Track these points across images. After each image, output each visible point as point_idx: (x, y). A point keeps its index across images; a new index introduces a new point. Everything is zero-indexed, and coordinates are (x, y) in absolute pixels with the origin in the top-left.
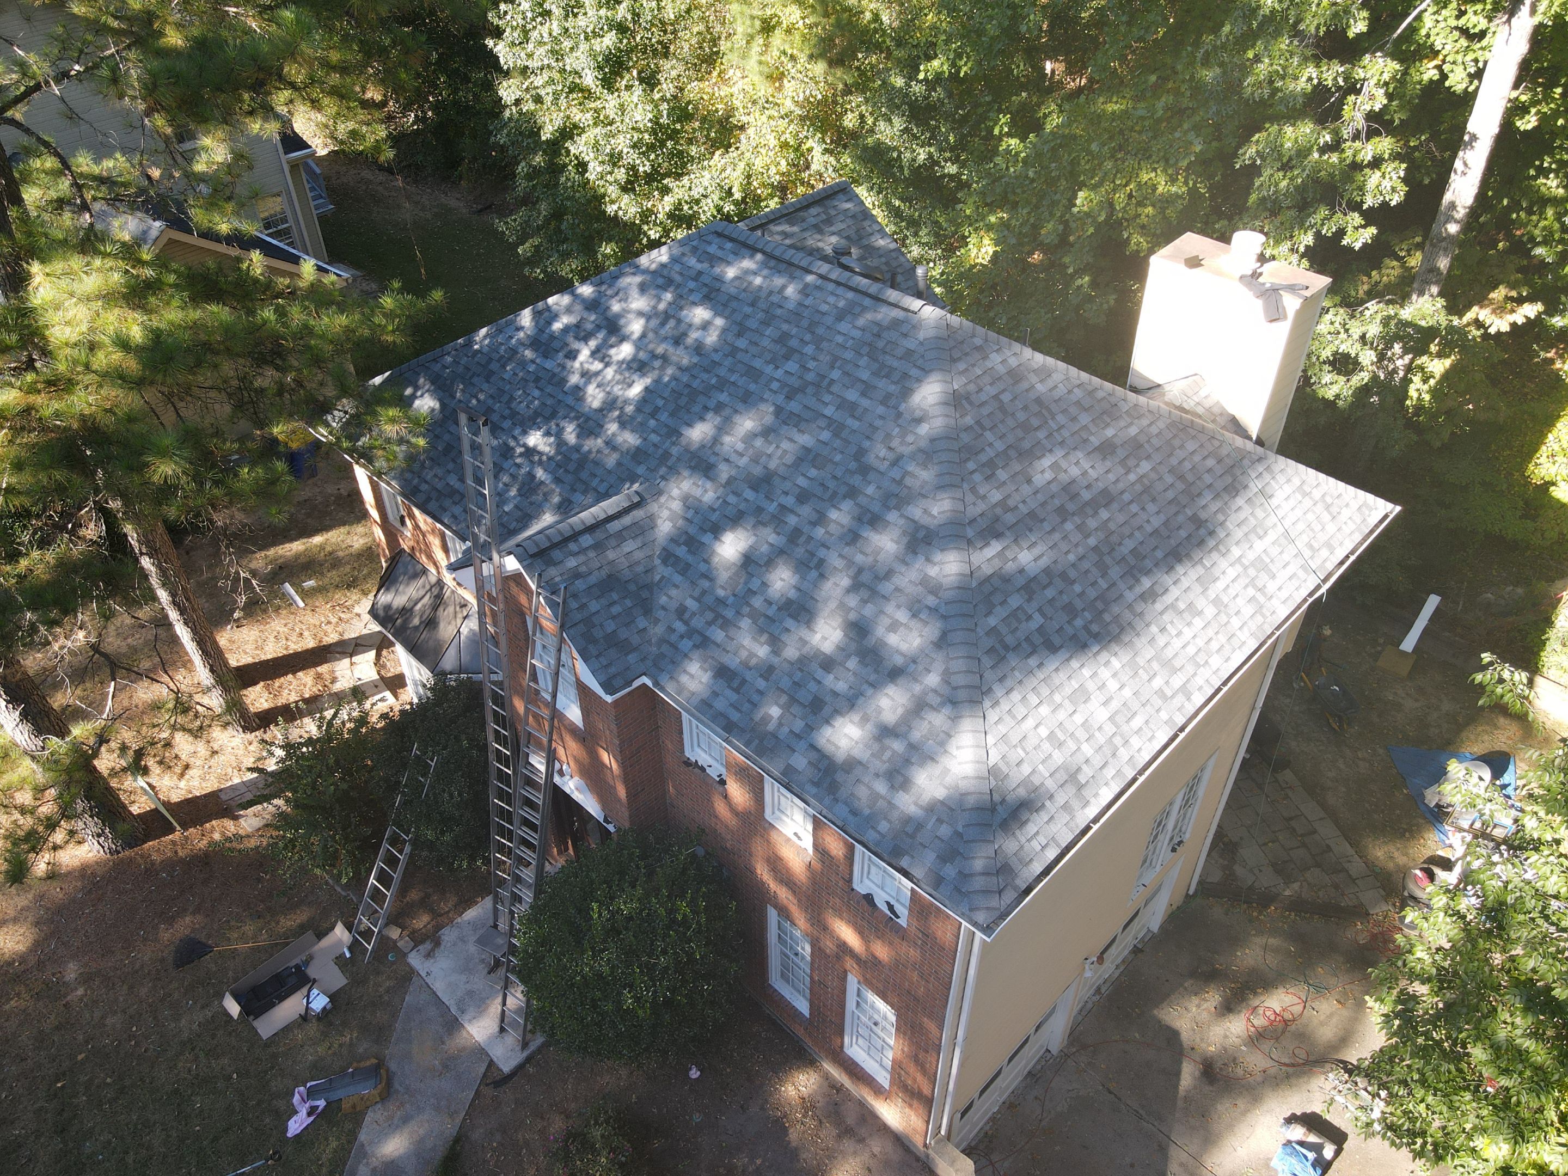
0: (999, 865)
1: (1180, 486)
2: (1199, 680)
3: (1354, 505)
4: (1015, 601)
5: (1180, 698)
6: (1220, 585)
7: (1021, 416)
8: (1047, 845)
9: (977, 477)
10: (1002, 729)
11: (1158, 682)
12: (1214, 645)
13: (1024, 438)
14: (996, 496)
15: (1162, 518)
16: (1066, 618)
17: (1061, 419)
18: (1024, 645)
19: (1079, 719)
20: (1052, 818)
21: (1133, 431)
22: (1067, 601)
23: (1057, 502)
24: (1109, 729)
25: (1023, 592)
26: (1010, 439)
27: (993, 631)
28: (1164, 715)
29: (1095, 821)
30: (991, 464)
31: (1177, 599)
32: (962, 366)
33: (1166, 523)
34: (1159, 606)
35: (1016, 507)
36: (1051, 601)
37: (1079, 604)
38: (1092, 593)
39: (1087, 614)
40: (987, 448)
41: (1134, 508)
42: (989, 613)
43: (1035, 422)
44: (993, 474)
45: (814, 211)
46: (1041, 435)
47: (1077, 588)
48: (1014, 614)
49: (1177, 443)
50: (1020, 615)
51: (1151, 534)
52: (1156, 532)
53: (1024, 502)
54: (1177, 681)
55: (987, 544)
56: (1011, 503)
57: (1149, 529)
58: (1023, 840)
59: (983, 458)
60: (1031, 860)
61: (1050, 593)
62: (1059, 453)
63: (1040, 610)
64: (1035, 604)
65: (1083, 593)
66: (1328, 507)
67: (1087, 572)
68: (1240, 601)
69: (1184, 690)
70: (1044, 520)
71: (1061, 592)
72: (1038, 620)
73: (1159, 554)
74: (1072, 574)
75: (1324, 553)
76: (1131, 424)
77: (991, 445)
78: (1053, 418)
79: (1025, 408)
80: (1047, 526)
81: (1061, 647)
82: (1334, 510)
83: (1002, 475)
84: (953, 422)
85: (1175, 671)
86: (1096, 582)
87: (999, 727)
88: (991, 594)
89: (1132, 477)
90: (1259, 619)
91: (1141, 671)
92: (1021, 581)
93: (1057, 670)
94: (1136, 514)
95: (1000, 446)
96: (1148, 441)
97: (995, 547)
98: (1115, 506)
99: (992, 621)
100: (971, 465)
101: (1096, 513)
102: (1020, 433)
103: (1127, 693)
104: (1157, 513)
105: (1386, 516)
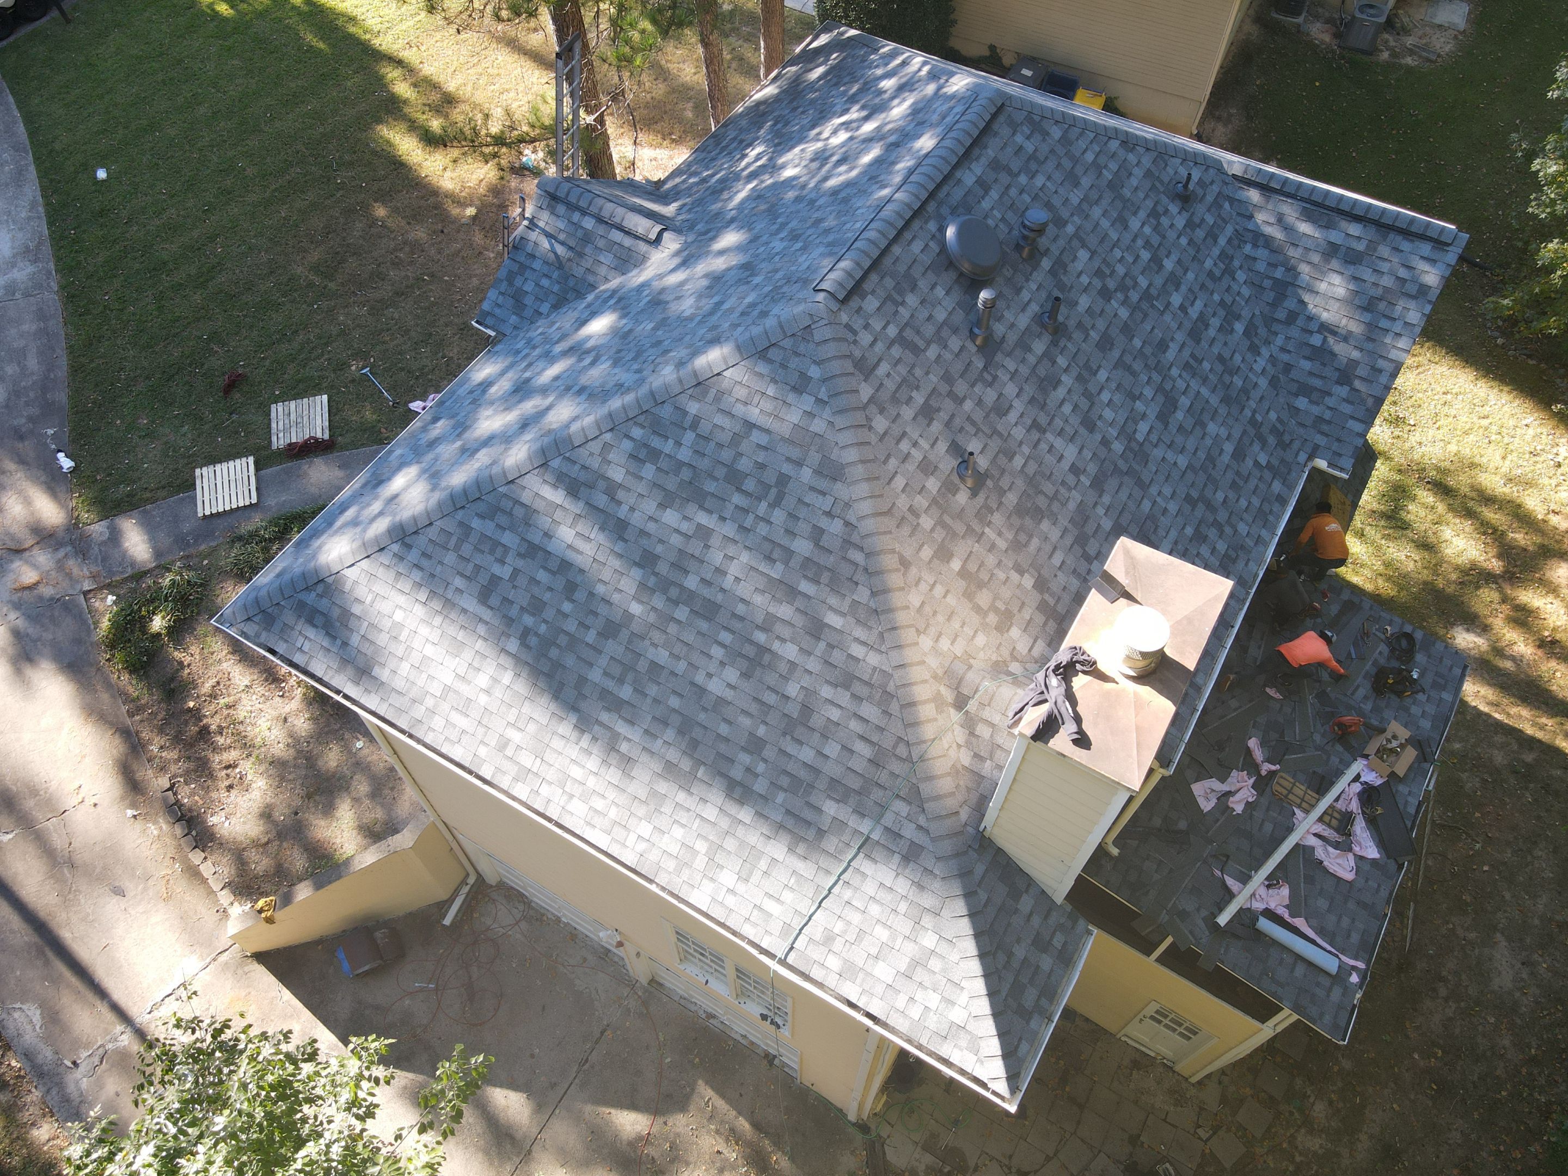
0: (270, 610)
1: (793, 710)
2: (545, 790)
3: (957, 1015)
4: (508, 539)
5: (513, 770)
6: (681, 796)
7: (744, 465)
8: (303, 652)
9: (627, 445)
10: (381, 572)
11: (515, 736)
12: (599, 804)
13: (716, 479)
14: (617, 474)
15: (729, 694)
16: (525, 605)
17: (778, 516)
18: (470, 567)
19: (429, 650)
20: (329, 650)
21: (833, 620)
22: (544, 599)
23: (659, 549)
24: (436, 689)
25: (526, 545)
26: (704, 464)
27: (466, 529)
28: (483, 751)
29: (346, 697)
30: (654, 455)
31: (629, 740)
32: (762, 368)
33: (721, 701)
34: (605, 717)
35: (619, 503)
36: (533, 581)
37: (549, 614)
38: (571, 626)
39: (543, 628)
40: (671, 442)
41: (717, 652)
42: (481, 516)
43: (750, 485)
44: (643, 462)
45: (1354, 229)
46: (737, 499)
47: (567, 607)
48: (496, 544)
49: (858, 688)
50: (499, 552)
51: (693, 684)
52: (701, 691)
53: (632, 509)
54: (527, 760)
55: (555, 487)
56: (621, 495)
57: (700, 678)
58: (298, 627)
59: (656, 442)
60: (286, 641)
61: (542, 576)
62: (729, 529)
63: (516, 571)
64: (520, 563)
65: (566, 616)
66: (916, 963)
67: (596, 614)
68: (678, 832)
69: (524, 774)
70: (626, 541)
71: (550, 589)
72: (504, 572)
73: (674, 702)
74: (580, 596)
75: (834, 963)
76: (843, 614)
77: (678, 444)
78: (773, 506)
79: (762, 466)
80: (620, 547)
81: (492, 608)
82: (920, 975)
83: (649, 471)
84: (677, 389)
85: (539, 756)
86: (588, 628)
87: (381, 569)
88: (504, 511)
89: (761, 637)
90: (671, 865)
91: (514, 711)
92: (536, 538)
93: (464, 611)
94: (710, 657)
95: (684, 454)
96: (831, 646)
97: (556, 496)
98: (703, 625)
99: (476, 523)
100: (637, 432)
101: (676, 603)
102: (720, 472)
103: (483, 699)
104: (729, 685)
105: (984, 1085)
